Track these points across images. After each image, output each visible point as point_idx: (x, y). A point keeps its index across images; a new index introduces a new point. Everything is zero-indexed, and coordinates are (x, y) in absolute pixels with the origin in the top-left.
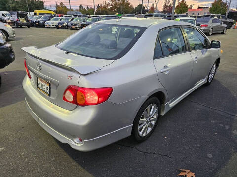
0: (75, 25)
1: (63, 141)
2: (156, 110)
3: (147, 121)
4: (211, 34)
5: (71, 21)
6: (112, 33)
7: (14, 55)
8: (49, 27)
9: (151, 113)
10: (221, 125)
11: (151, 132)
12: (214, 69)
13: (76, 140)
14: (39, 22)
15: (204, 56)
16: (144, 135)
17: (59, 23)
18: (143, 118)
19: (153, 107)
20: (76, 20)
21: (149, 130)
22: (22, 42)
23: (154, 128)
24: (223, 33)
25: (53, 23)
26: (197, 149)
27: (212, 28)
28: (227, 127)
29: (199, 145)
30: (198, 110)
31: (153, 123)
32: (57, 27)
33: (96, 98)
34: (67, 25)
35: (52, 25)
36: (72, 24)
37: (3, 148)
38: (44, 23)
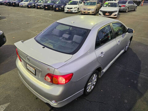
0: (40, 5)
1: (46, 102)
2: (96, 76)
3: (92, 84)
4: (127, 11)
5: (37, 2)
6: (65, 11)
7: (6, 39)
8: (22, 7)
9: (93, 79)
10: (132, 81)
11: (94, 88)
12: (129, 42)
13: (53, 101)
14: (15, 3)
15: (123, 39)
16: (90, 91)
17: (29, 4)
18: (89, 83)
19: (94, 75)
20: (40, 2)
21: (93, 87)
22: (6, 20)
23: (95, 86)
24: (134, 10)
25: (25, 4)
26: (119, 97)
27: (128, 8)
28: (135, 82)
29: (120, 95)
30: (120, 70)
31: (94, 83)
32: (28, 7)
33: (64, 80)
34: (35, 5)
35: (24, 5)
36: (38, 5)
37: (9, 103)
38: (18, 4)
